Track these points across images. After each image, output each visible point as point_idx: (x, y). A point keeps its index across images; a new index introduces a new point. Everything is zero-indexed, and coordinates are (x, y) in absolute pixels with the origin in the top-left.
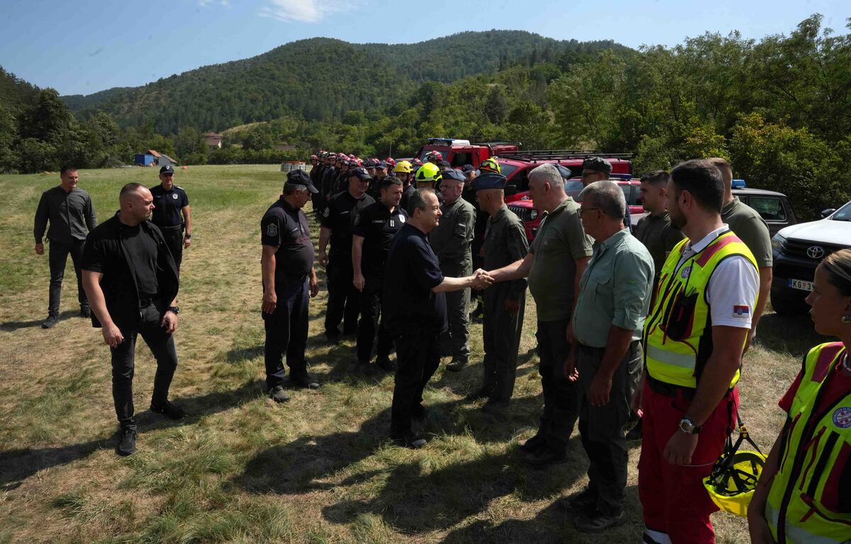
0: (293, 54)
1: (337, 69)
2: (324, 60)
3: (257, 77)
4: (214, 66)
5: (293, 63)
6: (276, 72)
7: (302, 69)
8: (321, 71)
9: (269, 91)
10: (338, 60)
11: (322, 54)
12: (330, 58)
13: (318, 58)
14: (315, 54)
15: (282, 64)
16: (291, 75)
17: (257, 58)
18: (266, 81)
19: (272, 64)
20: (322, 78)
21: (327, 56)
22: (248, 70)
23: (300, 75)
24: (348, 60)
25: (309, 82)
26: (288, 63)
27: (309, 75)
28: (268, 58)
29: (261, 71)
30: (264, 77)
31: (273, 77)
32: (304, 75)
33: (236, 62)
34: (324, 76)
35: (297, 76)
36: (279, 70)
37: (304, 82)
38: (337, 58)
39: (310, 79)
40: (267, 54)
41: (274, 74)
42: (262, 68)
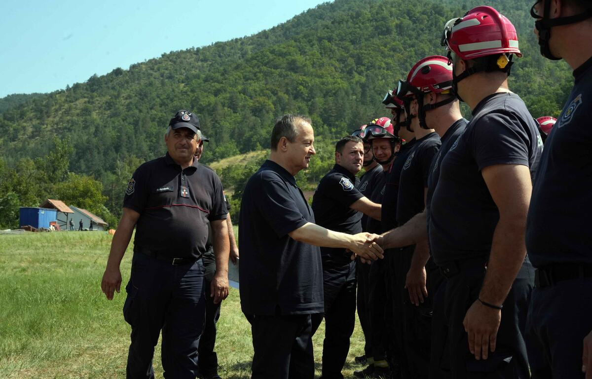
0: (329, 23)
1: (413, 46)
2: (388, 31)
3: (264, 68)
4: (188, 51)
5: (330, 39)
6: (300, 59)
7: (346, 49)
8: (382, 53)
9: (287, 92)
10: (414, 30)
11: (384, 19)
12: (399, 27)
13: (377, 28)
14: (370, 20)
15: (310, 41)
16: (325, 60)
17: (264, 34)
18: (280, 75)
19: (292, 42)
20: (384, 65)
21: (393, 22)
22: (249, 56)
23: (342, 60)
24: (434, 28)
25: (360, 73)
26: (320, 39)
27: (359, 61)
28: (285, 34)
29: (271, 57)
30: (276, 67)
31: (293, 67)
32: (351, 61)
33: (226, 44)
34: (389, 61)
35: (337, 64)
36: (303, 53)
37: (350, 73)
38: (412, 26)
39: (363, 68)
40: (282, 26)
41: (294, 62)
42: (273, 52)
